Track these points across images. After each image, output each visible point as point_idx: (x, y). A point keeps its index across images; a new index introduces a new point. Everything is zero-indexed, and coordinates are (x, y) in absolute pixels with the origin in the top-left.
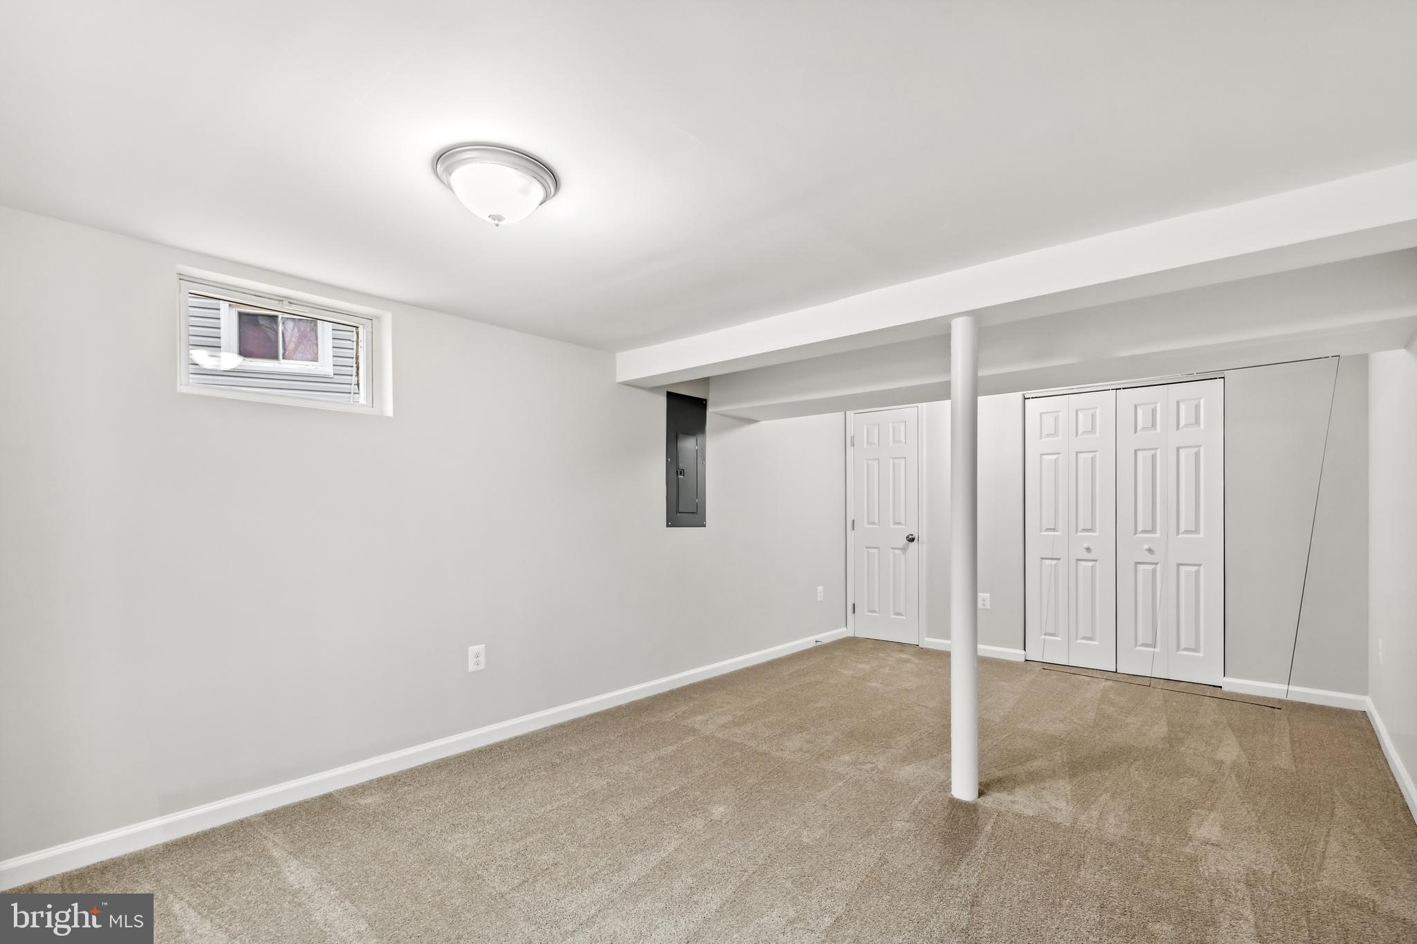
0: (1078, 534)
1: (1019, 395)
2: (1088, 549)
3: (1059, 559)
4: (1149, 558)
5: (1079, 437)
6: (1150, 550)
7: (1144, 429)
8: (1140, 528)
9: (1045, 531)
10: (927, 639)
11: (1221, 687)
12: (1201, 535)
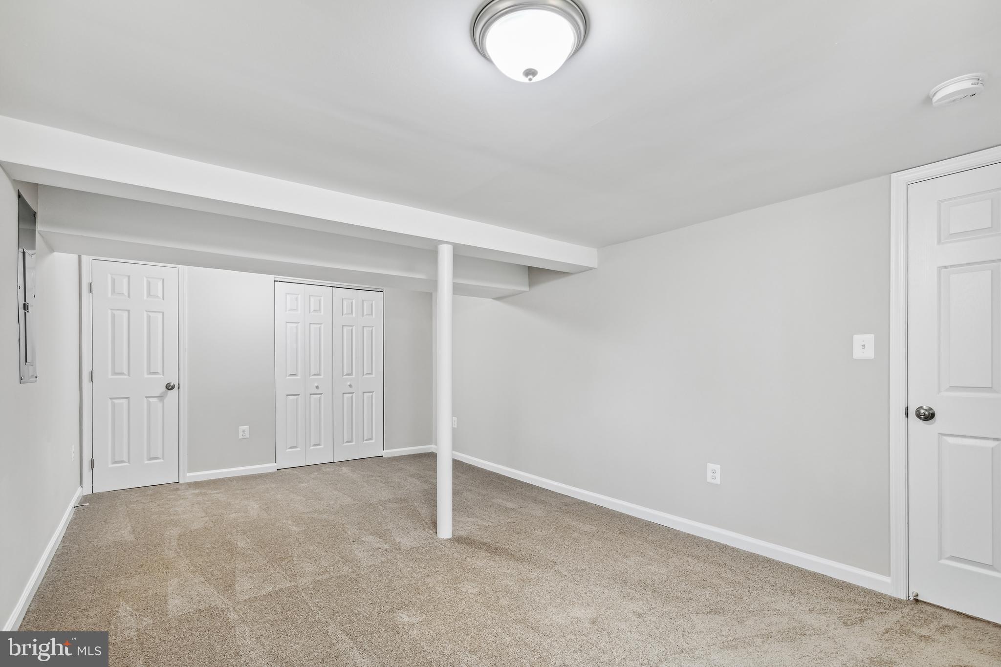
0: (311, 377)
1: (272, 278)
2: (317, 387)
3: (298, 395)
4: (350, 390)
5: (311, 314)
6: (350, 386)
7: (347, 313)
8: (345, 373)
9: (289, 376)
10: (188, 474)
11: (382, 456)
12: (374, 376)
